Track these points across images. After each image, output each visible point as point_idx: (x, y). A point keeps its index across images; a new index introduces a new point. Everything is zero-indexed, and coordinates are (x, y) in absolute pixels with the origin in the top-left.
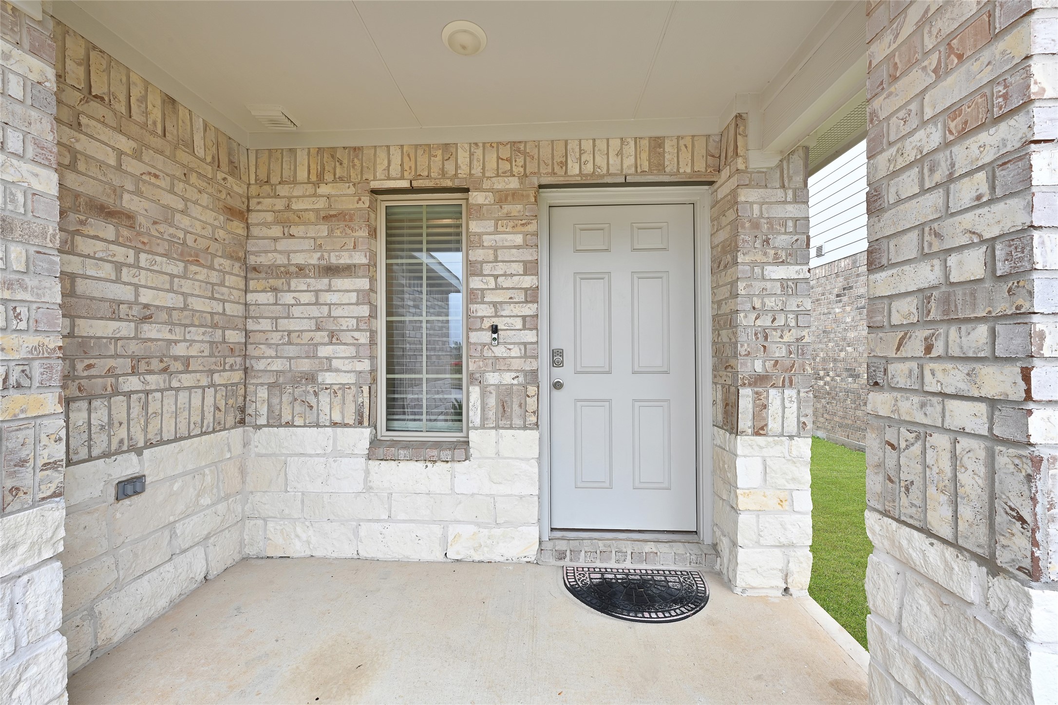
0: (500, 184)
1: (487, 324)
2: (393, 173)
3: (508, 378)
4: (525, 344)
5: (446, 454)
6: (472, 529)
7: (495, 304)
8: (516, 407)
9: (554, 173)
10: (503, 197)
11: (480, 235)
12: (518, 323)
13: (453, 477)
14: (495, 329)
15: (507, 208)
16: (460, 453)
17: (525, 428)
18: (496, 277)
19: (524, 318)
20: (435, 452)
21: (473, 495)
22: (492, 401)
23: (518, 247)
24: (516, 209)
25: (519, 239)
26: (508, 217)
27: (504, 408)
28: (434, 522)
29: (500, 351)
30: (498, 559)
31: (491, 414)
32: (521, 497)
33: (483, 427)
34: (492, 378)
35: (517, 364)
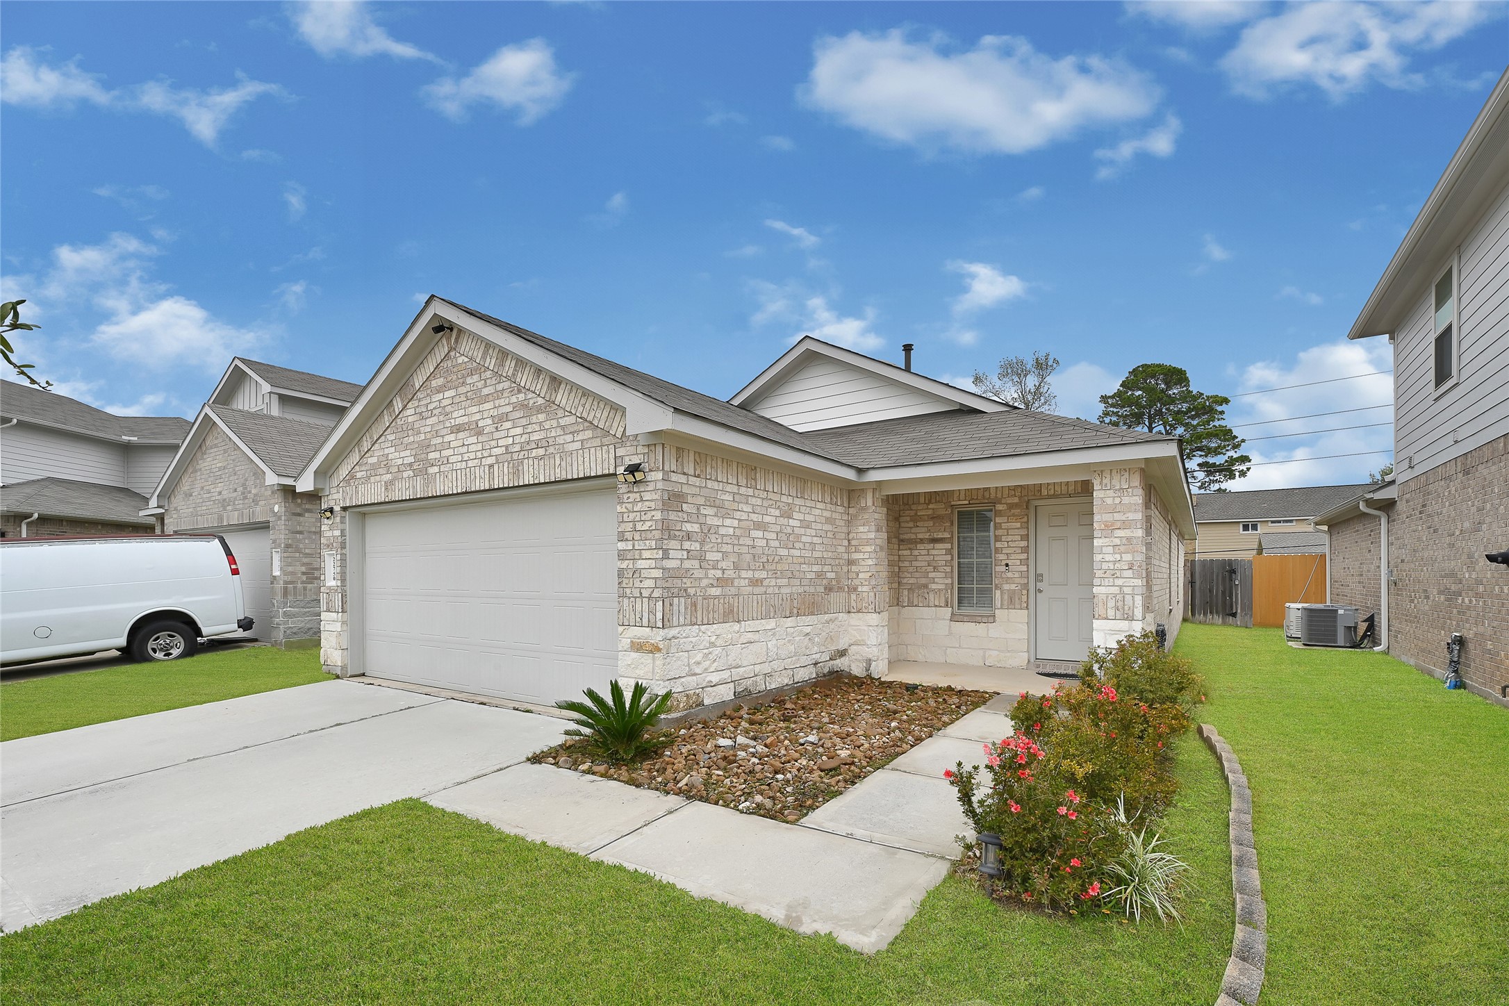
0: (1010, 501)
1: (1004, 563)
2: (961, 499)
3: (1013, 587)
4: (1021, 572)
5: (985, 620)
6: (997, 653)
7: (1007, 554)
8: (1017, 599)
9: (1034, 495)
10: (1011, 506)
11: (1000, 523)
12: (1018, 562)
13: (988, 630)
14: (1007, 565)
15: (1013, 511)
16: (991, 619)
17: (1021, 609)
18: (1008, 542)
19: (1021, 560)
20: (980, 618)
21: (997, 638)
22: (1006, 597)
23: (1018, 529)
24: (1017, 511)
25: (1018, 525)
26: (1014, 515)
27: (1011, 600)
28: (980, 649)
29: (1010, 575)
30: (1008, 667)
31: (1006, 603)
32: (1019, 640)
33: (1001, 608)
34: (1006, 587)
35: (1018, 580)
